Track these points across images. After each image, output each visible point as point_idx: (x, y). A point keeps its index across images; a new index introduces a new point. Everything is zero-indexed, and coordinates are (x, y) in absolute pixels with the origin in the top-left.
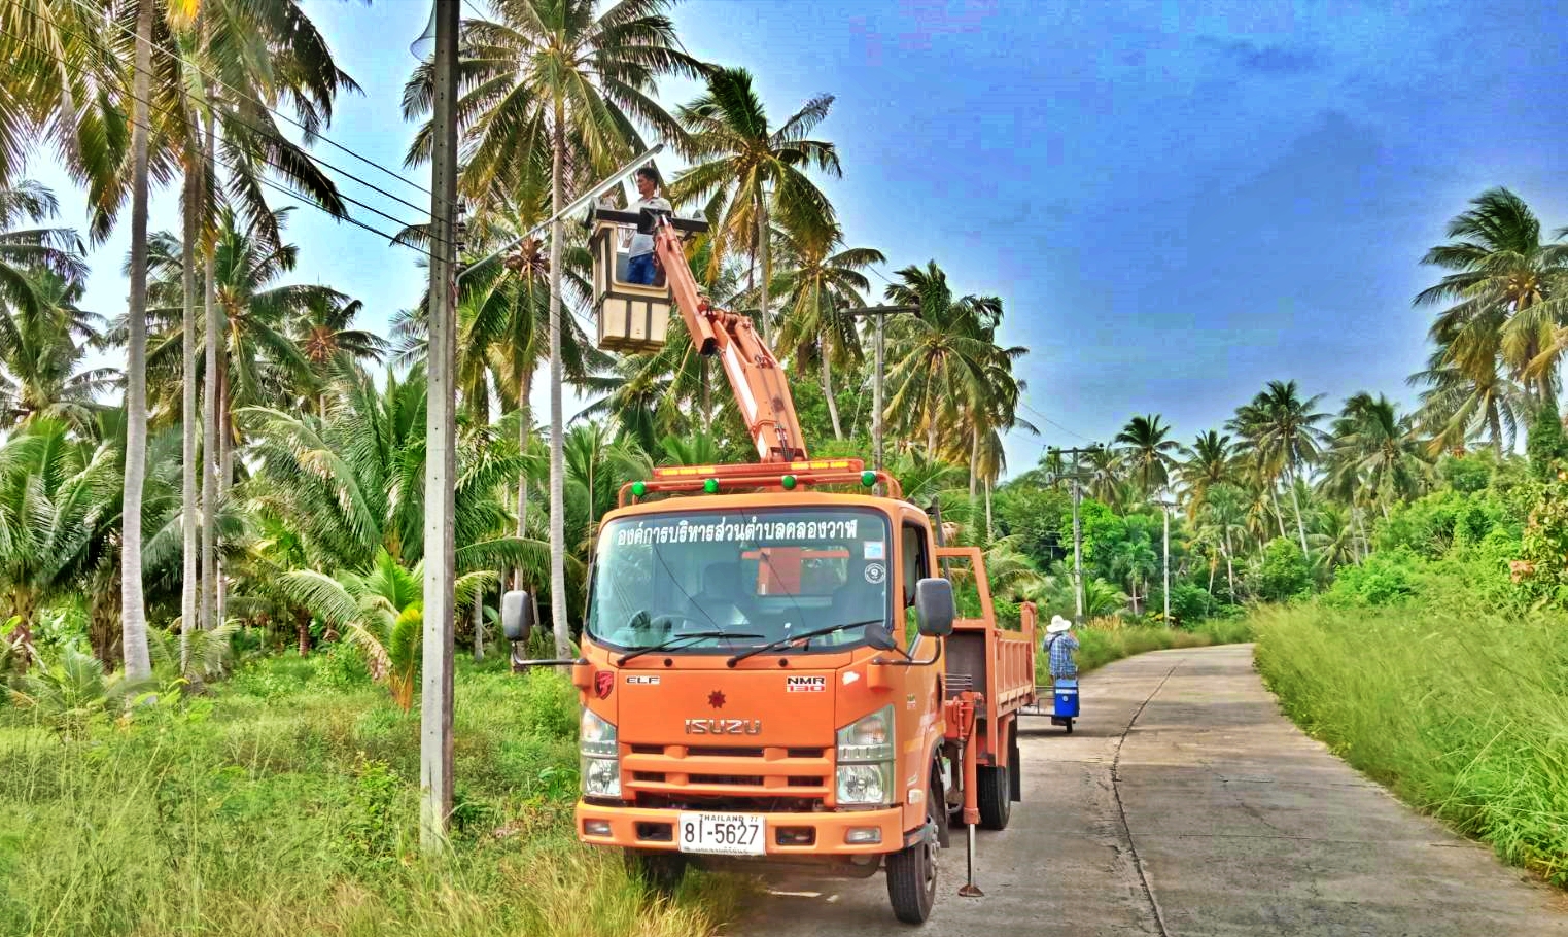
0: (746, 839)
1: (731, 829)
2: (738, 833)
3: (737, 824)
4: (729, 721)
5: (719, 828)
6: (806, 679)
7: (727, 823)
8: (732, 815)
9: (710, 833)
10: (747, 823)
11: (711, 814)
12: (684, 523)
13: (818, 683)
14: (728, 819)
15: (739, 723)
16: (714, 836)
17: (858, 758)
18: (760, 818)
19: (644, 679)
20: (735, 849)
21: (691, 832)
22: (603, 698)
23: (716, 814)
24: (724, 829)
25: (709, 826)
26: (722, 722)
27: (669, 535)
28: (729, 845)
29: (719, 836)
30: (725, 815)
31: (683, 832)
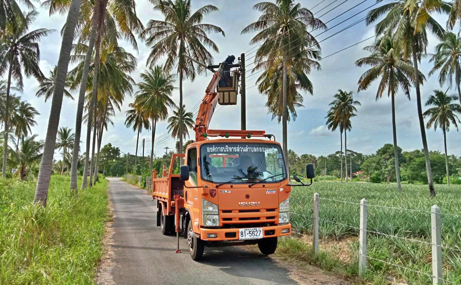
0: (258, 234)
1: (253, 232)
2: (256, 233)
3: (255, 231)
4: (251, 203)
5: (250, 232)
6: (271, 190)
7: (252, 231)
8: (253, 228)
9: (248, 234)
10: (258, 230)
11: (248, 229)
12: (227, 146)
13: (274, 191)
14: (253, 229)
15: (254, 203)
16: (249, 235)
17: (284, 211)
18: (261, 229)
19: (226, 191)
20: (255, 237)
21: (242, 234)
22: (213, 197)
23: (249, 229)
24: (251, 232)
25: (247, 232)
26: (249, 203)
27: (223, 149)
28: (253, 237)
29: (250, 235)
30: (252, 229)
31: (240, 234)
